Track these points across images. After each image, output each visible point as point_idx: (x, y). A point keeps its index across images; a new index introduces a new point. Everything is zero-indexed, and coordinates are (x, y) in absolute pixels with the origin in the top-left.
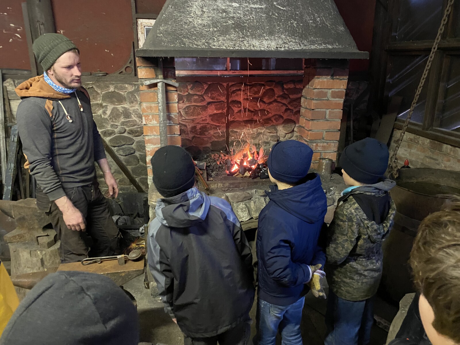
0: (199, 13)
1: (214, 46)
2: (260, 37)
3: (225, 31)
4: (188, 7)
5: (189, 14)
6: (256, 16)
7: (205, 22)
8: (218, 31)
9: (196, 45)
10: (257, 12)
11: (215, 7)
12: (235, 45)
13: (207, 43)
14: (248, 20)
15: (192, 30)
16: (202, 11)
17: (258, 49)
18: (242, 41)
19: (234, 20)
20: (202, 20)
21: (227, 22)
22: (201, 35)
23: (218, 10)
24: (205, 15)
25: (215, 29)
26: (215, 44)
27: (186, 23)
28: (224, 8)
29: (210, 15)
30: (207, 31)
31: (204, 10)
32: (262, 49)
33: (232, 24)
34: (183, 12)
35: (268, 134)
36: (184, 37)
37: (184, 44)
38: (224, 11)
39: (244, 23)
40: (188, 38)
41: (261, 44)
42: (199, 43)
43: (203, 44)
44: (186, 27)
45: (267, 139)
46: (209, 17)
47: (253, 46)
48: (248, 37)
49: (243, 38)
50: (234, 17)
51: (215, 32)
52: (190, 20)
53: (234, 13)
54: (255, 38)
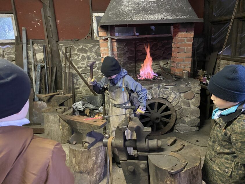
0: (127, 5)
1: (134, 19)
2: (154, 14)
3: (138, 12)
4: (122, 2)
5: (123, 6)
6: (152, 5)
7: (130, 9)
8: (136, 12)
9: (126, 19)
10: (152, 3)
11: (134, 2)
12: (143, 18)
13: (131, 18)
14: (148, 7)
15: (124, 12)
16: (128, 4)
17: (153, 19)
18: (146, 16)
19: (142, 7)
20: (128, 8)
21: (139, 8)
22: (128, 15)
23: (135, 3)
24: (130, 6)
25: (134, 12)
26: (134, 18)
27: (121, 10)
28: (137, 2)
29: (132, 5)
30: (131, 13)
31: (129, 3)
32: (155, 19)
33: (142, 9)
34: (120, 5)
35: (155, 65)
36: (121, 16)
37: (121, 19)
38: (138, 3)
39: (146, 8)
40: (123, 16)
41: (154, 17)
42: (127, 18)
43: (129, 18)
44: (121, 11)
45: (155, 68)
46: (131, 6)
47: (151, 18)
48: (148, 14)
49: (146, 15)
50: (142, 6)
51: (134, 13)
52: (123, 8)
53: (142, 4)
54: (152, 15)
